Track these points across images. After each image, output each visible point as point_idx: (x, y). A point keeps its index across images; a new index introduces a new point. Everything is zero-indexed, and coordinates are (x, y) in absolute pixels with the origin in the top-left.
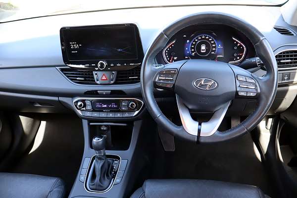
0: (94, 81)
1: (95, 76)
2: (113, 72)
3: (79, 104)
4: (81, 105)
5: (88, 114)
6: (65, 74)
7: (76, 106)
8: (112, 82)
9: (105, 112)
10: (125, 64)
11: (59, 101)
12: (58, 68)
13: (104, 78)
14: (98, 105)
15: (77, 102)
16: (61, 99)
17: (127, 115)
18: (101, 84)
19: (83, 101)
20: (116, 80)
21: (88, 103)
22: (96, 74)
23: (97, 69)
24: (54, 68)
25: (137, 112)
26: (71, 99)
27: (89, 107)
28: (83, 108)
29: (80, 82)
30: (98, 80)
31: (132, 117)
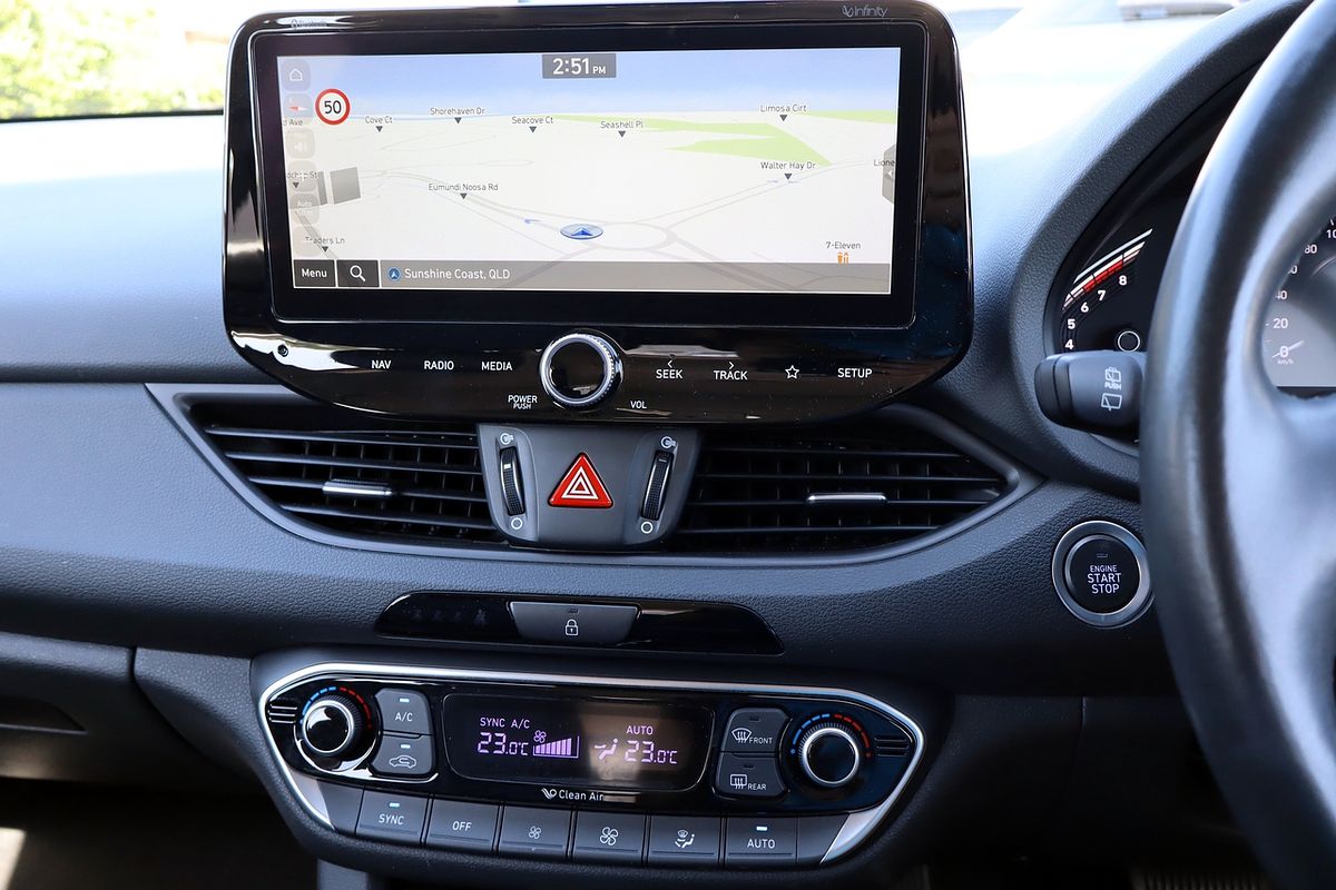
0: (483, 512)
1: (493, 473)
2: (669, 443)
3: (315, 714)
4: (329, 731)
5: (392, 819)
6: (221, 445)
7: (283, 735)
8: (649, 529)
9: (557, 804)
10: (792, 373)
11: (134, 686)
12: (165, 392)
13: (580, 487)
14: (494, 739)
15: (299, 697)
16: (155, 665)
17: (760, 844)
18: (541, 546)
19: (362, 695)
20: (687, 516)
21: (404, 712)
22: (509, 454)
23: (522, 402)
24: (133, 394)
25: (856, 828)
26: (241, 666)
27: (407, 755)
28: (349, 754)
29: (352, 521)
30: (515, 507)
31: (815, 864)
